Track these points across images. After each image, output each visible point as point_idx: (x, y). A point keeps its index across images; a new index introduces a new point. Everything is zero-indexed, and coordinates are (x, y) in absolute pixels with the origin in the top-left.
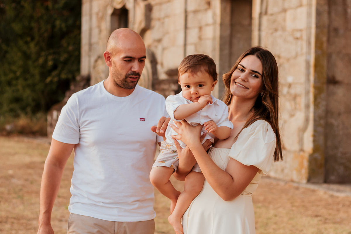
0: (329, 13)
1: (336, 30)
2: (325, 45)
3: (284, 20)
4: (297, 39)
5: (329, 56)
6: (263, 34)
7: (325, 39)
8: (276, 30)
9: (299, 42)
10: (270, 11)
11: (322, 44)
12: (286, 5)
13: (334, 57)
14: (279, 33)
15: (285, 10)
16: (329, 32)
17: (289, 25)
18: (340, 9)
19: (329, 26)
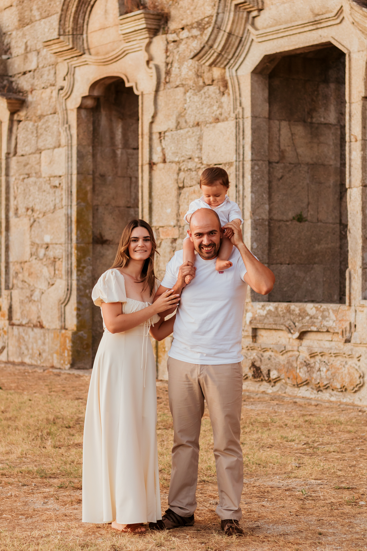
0: (94, 156)
1: (103, 176)
2: (89, 195)
3: (39, 163)
4: (55, 187)
5: (95, 209)
6: (12, 180)
7: (89, 188)
8: (29, 176)
9: (58, 191)
10: (20, 151)
11: (86, 194)
12: (41, 145)
13: (101, 209)
14: (32, 179)
15: (39, 151)
16: (94, 180)
17: (45, 170)
18: (107, 150)
19: (94, 172)
